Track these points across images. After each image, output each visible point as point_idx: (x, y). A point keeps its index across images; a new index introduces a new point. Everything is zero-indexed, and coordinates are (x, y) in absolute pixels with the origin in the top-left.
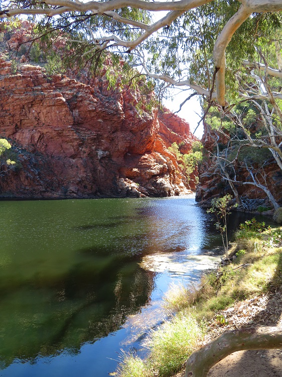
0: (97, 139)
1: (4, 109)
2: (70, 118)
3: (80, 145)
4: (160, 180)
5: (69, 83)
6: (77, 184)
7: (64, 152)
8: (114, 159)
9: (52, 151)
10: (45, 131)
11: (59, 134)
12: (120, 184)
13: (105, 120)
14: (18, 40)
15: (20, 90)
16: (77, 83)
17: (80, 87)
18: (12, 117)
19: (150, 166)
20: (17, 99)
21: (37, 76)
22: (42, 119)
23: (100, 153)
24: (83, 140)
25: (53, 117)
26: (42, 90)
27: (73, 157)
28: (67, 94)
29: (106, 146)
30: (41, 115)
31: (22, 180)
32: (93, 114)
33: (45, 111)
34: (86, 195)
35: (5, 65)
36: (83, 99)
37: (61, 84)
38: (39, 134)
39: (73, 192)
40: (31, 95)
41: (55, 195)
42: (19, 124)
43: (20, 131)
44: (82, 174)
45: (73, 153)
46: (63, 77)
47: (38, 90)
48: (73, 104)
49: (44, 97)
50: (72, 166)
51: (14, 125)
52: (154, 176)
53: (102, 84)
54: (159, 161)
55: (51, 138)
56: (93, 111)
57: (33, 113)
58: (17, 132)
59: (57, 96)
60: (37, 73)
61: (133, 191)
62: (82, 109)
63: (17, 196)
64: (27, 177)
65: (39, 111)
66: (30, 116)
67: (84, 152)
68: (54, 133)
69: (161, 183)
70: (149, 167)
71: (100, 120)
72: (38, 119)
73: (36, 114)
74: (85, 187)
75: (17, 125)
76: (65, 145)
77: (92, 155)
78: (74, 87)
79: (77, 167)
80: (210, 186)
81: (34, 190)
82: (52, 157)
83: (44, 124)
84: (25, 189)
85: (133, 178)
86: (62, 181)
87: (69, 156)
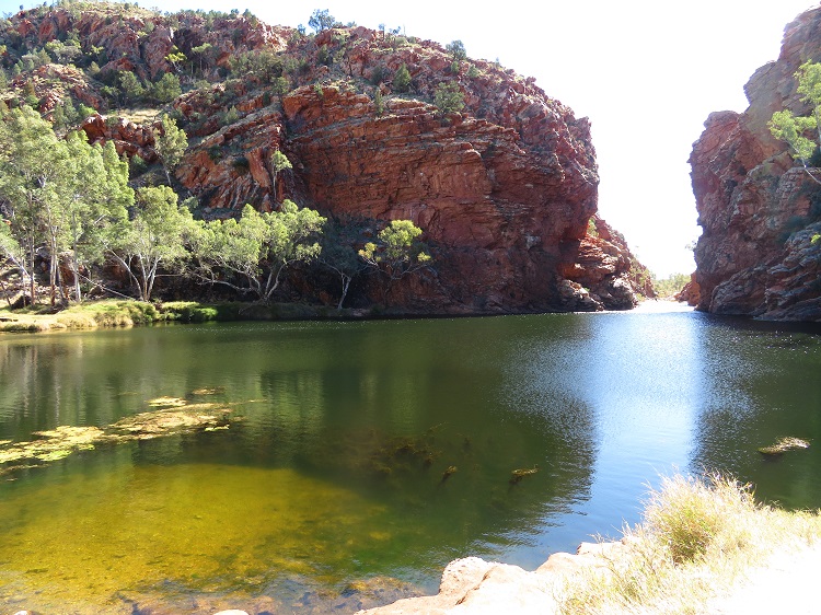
0: (526, 219)
1: (365, 172)
2: (485, 183)
3: (503, 227)
4: (618, 282)
5: (475, 126)
6: (501, 291)
7: (475, 240)
8: (547, 249)
9: (453, 238)
10: (442, 205)
11: (468, 210)
12: (563, 289)
13: (536, 184)
14: (361, 58)
15: (397, 141)
16: (488, 126)
17: (496, 132)
18: (385, 184)
19: (601, 259)
20: (393, 156)
21: (423, 117)
22: (436, 186)
23: (530, 239)
24: (507, 219)
25: (456, 182)
26: (435, 140)
27: (490, 247)
28: (479, 144)
29: (538, 227)
30: (435, 179)
31: (413, 286)
32: (519, 176)
33: (442, 173)
34: (516, 310)
35: (355, 101)
36: (505, 151)
37: (464, 127)
38: (433, 211)
39: (496, 304)
40: (419, 149)
41: (466, 310)
42: (394, 195)
43: (396, 207)
44: (507, 276)
45: (493, 240)
46: (464, 117)
47: (428, 140)
48: (490, 158)
49: (441, 151)
50: (488, 263)
51: (387, 197)
52: (608, 276)
53: (521, 126)
54: (607, 250)
55: (452, 217)
56: (521, 170)
57: (420, 178)
58: (391, 209)
59: (464, 147)
60: (421, 111)
61: (586, 301)
62: (501, 167)
63: (408, 312)
64: (422, 282)
65: (430, 173)
66: (415, 182)
67: (509, 239)
68: (459, 209)
69: (621, 287)
70: (600, 261)
71: (529, 185)
72: (428, 186)
73: (425, 179)
74: (512, 296)
75: (390, 198)
76: (477, 228)
77: (519, 244)
78: (485, 133)
79: (498, 263)
80: (790, 286)
81: (433, 302)
82: (455, 248)
83: (438, 194)
84: (419, 301)
85: (579, 278)
86: (474, 286)
87: (483, 245)
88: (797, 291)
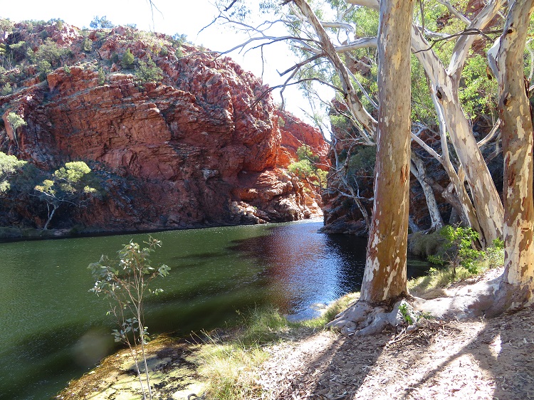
0: (201, 156)
1: (91, 127)
2: (166, 132)
3: (180, 164)
4: (283, 201)
5: (165, 91)
6: (179, 212)
7: (162, 174)
8: (225, 179)
9: (148, 173)
10: (138, 150)
11: (155, 152)
12: (233, 208)
13: (210, 133)
14: (110, 47)
15: (107, 103)
16: (174, 91)
17: (178, 95)
18: (100, 135)
19: (271, 185)
20: (103, 114)
21: (127, 86)
22: (135, 136)
23: (206, 172)
24: (183, 158)
25: (148, 134)
26: (132, 102)
27: (173, 179)
28: (163, 104)
29: (213, 163)
30: (133, 131)
31: (112, 210)
32: (195, 126)
33: (137, 126)
34: (191, 225)
35: (93, 76)
36: (182, 109)
37: (156, 93)
38: (131, 154)
39: (174, 222)
40: (119, 108)
41: (153, 227)
42: (108, 143)
43: (109, 152)
44: (184, 200)
45: (173, 174)
46: (158, 85)
47: (127, 102)
48: (169, 115)
49: (135, 109)
50: (172, 191)
51: (103, 145)
52: (276, 197)
53: (206, 91)
54: (282, 178)
55: (146, 158)
56: (195, 122)
57: (123, 130)
58: (106, 153)
59: (149, 106)
60: (127, 82)
61: (249, 216)
62: (181, 120)
63: (105, 229)
64: (117, 207)
65: (130, 127)
66: (120, 133)
67: (186, 173)
68: (149, 152)
69: (285, 205)
70: (270, 186)
71: (203, 133)
72: (129, 136)
73: (126, 131)
74: (189, 215)
75: (105, 145)
76: (162, 166)
77: (196, 176)
78: (171, 96)
79: (178, 191)
80: (334, 205)
81: (126, 222)
82: (148, 181)
83: (137, 142)
84: (115, 221)
85: (250, 201)
86: (161, 209)
87: (168, 178)
88: (338, 208)
